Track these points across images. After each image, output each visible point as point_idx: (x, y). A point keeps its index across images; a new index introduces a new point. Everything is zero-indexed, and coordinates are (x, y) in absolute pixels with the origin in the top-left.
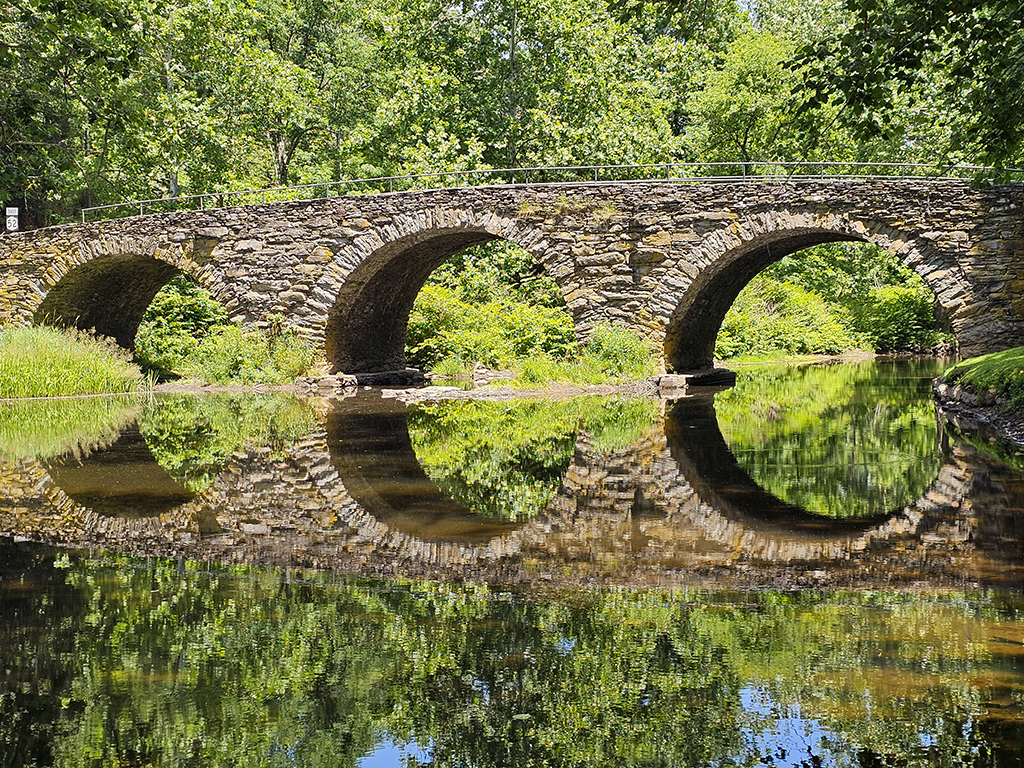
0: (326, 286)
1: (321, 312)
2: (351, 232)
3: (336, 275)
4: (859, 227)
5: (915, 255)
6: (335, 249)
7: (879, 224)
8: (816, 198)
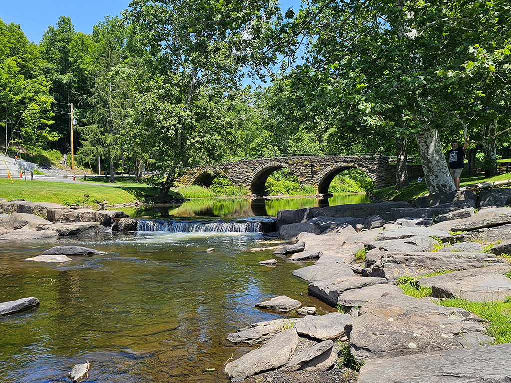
0: (251, 177)
1: (250, 182)
2: (256, 167)
3: (252, 175)
4: (356, 165)
5: (368, 171)
6: (253, 170)
7: (360, 165)
8: (348, 160)
